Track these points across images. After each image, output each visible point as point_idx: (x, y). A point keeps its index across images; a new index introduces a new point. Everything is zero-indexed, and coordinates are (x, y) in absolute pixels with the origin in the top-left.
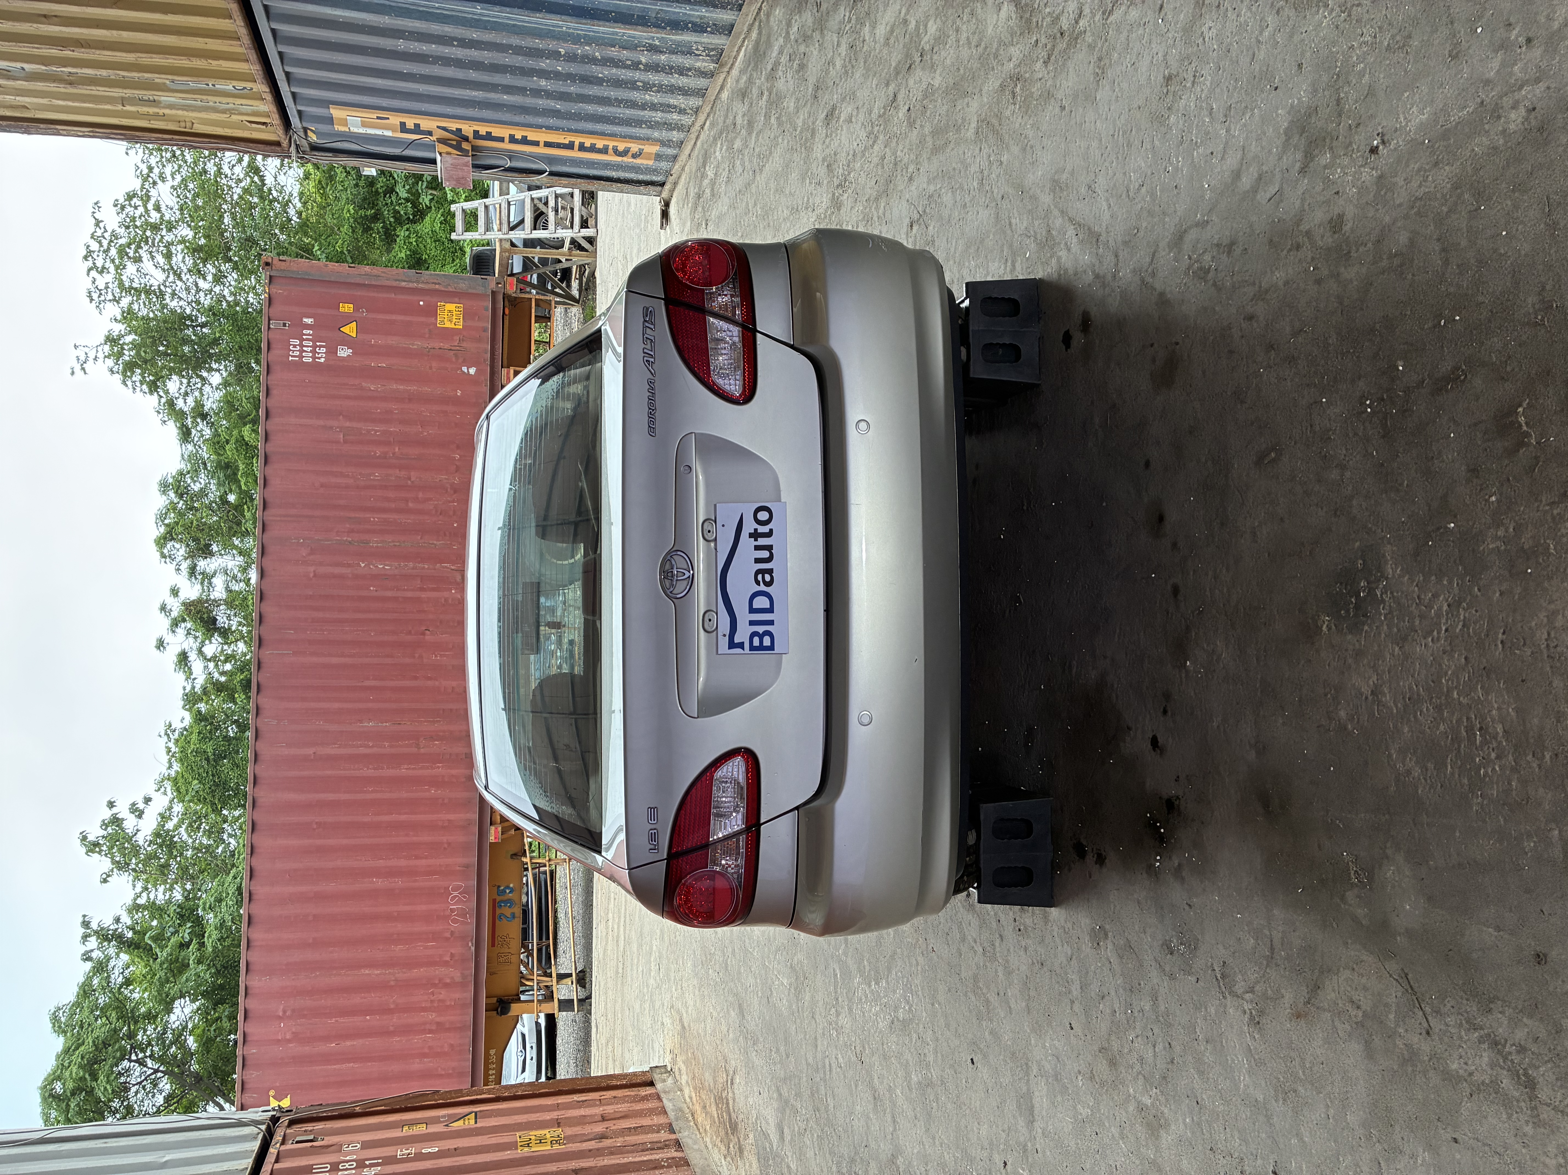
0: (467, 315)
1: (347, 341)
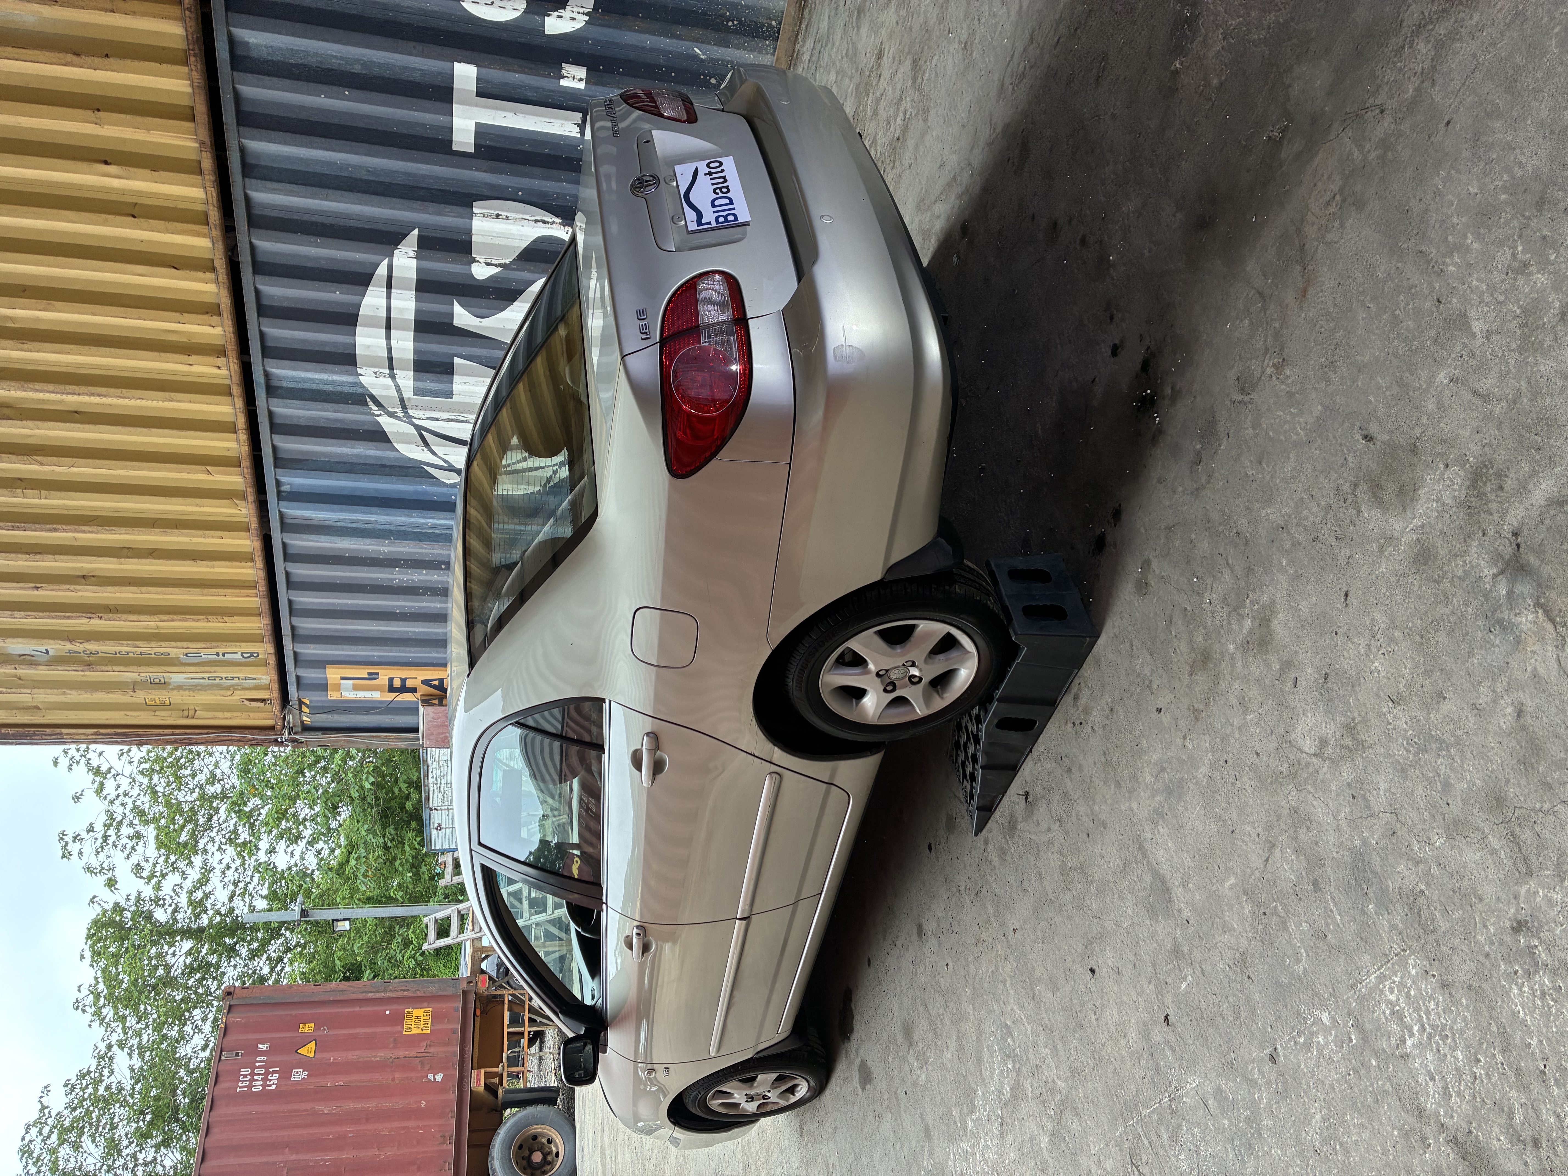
0: (436, 1018)
1: (304, 1063)
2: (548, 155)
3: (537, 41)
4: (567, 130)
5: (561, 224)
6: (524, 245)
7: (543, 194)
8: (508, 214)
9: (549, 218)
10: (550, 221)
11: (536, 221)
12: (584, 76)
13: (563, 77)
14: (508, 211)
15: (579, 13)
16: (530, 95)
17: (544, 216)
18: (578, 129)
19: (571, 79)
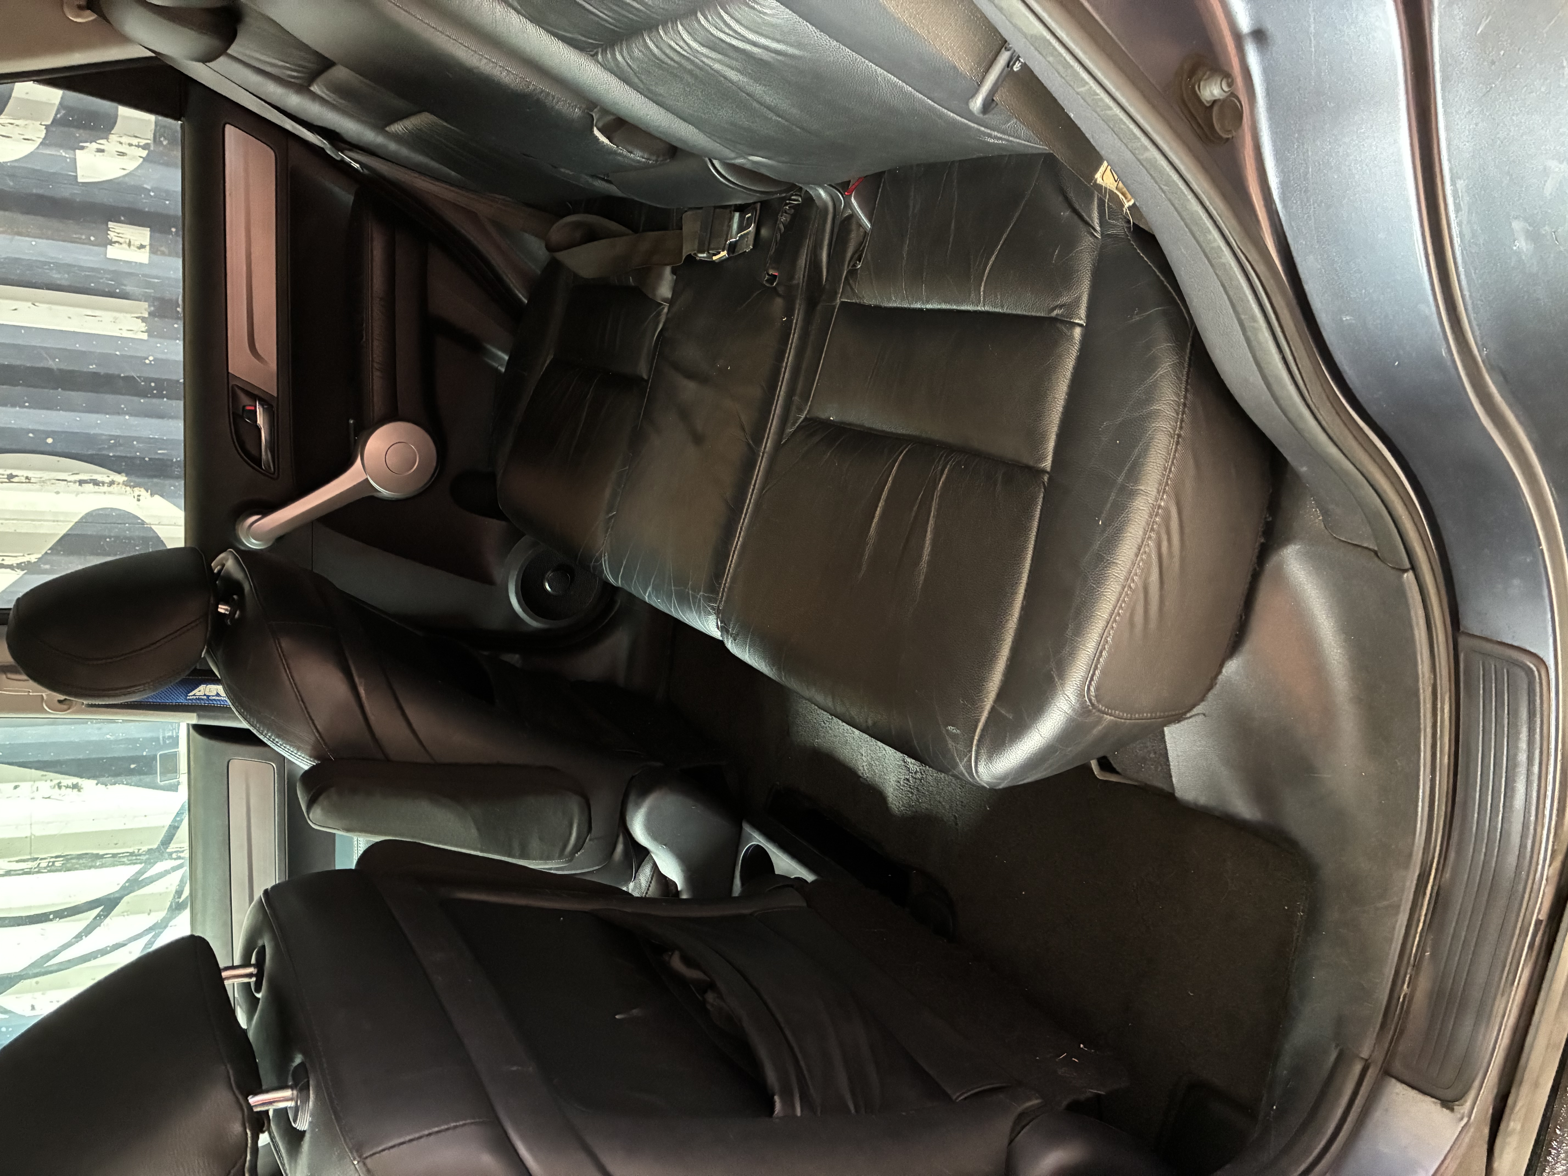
2: (95, 375)
3: (65, 192)
4: (125, 328)
5: (125, 484)
6: (63, 529)
7: (89, 439)
8: (30, 474)
9: (103, 475)
10: (107, 480)
11: (81, 482)
12: (146, 242)
13: (111, 243)
14: (30, 468)
15: (130, 145)
16: (56, 276)
17: (96, 473)
18: (143, 326)
19: (125, 246)
